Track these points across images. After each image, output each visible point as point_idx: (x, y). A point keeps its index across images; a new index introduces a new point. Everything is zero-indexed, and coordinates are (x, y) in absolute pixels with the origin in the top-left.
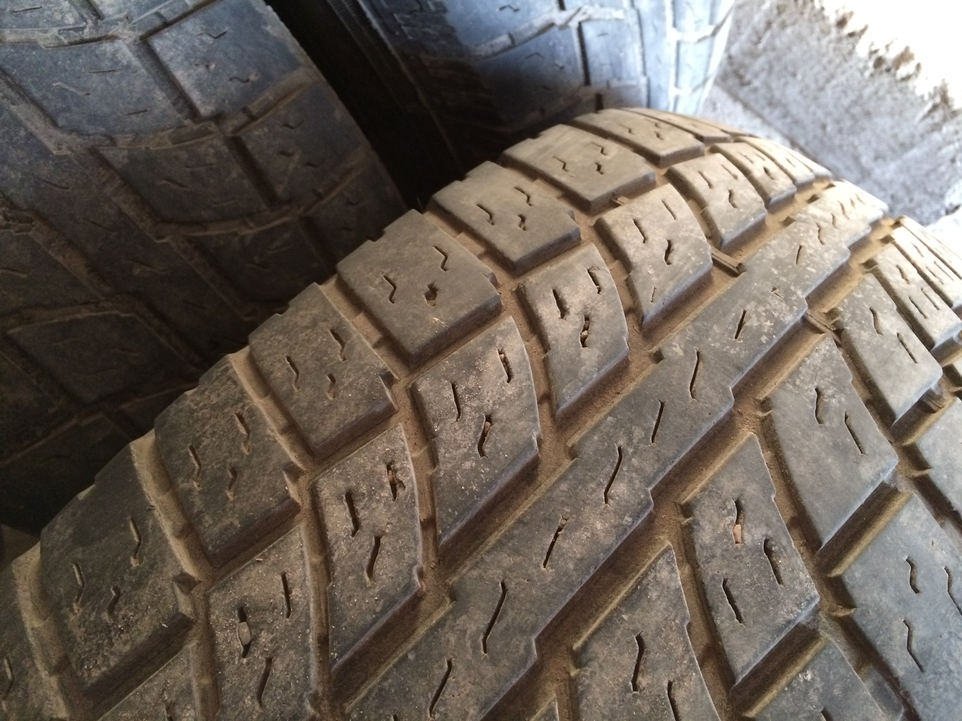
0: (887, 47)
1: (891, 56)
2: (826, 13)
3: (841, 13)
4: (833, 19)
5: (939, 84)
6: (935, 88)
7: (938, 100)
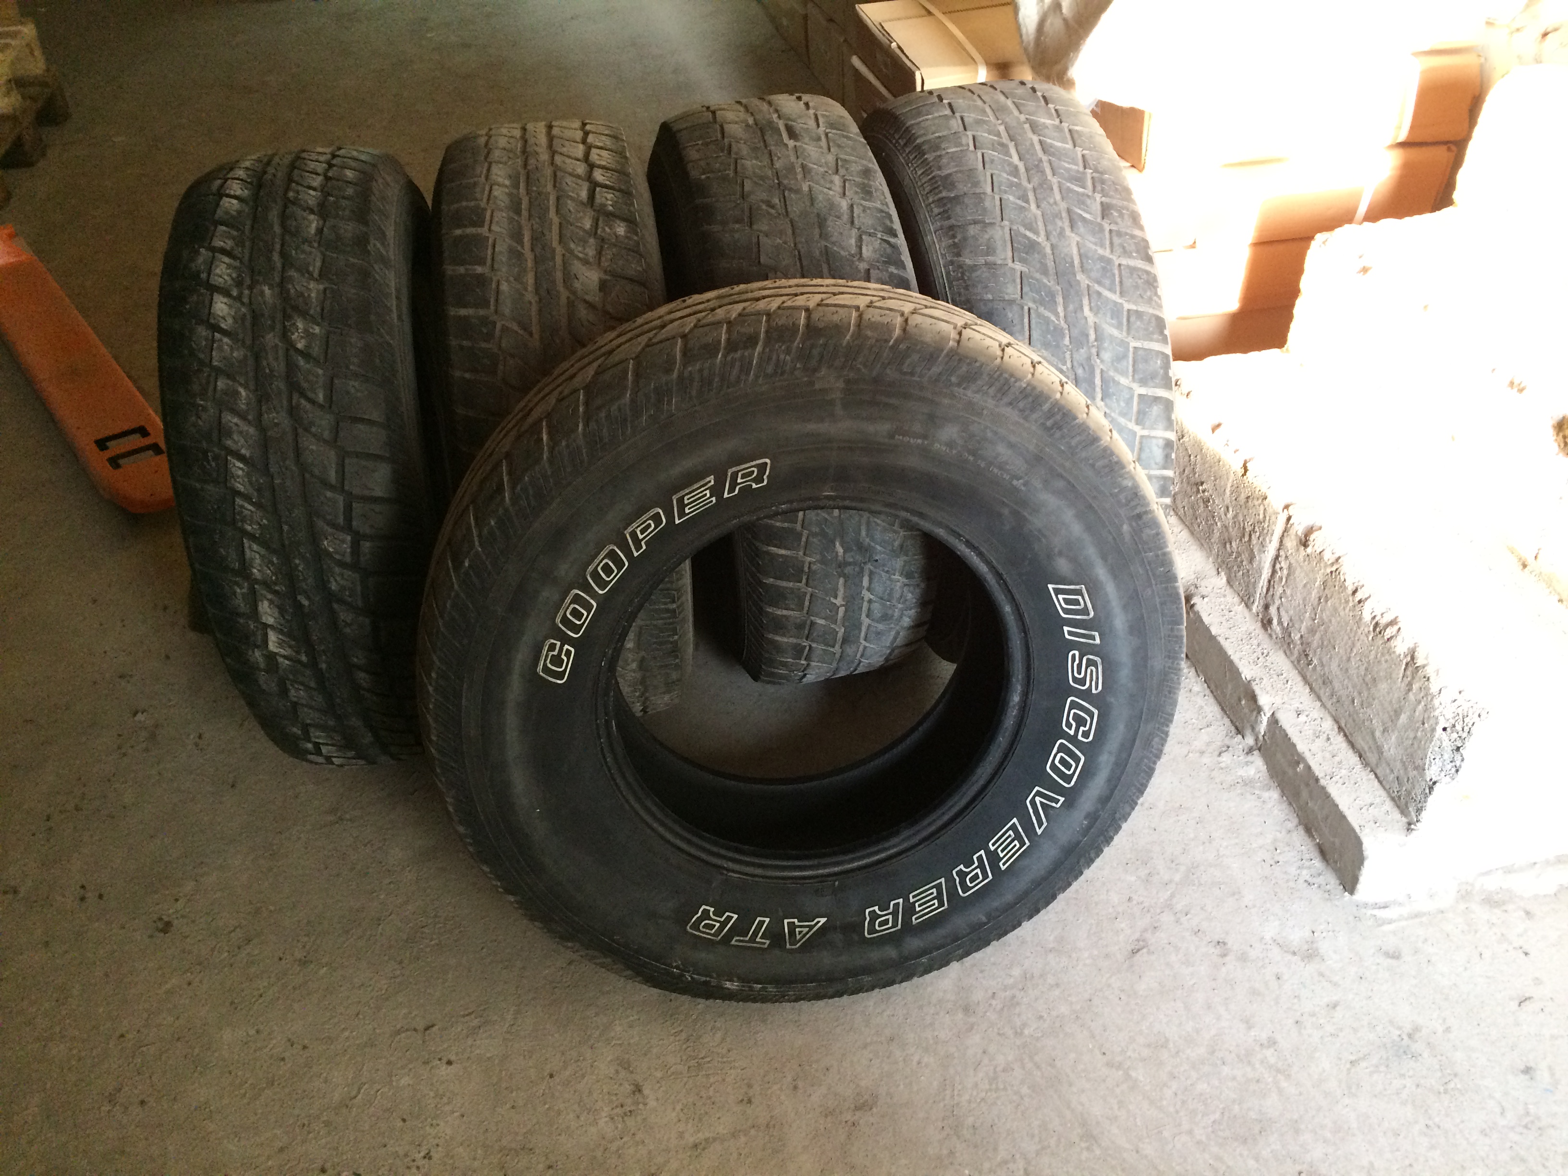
0: (1382, 614)
1: (1383, 621)
2: (1346, 584)
3: (1356, 585)
4: (1350, 589)
5: (1412, 646)
6: (1409, 649)
7: (1409, 659)
